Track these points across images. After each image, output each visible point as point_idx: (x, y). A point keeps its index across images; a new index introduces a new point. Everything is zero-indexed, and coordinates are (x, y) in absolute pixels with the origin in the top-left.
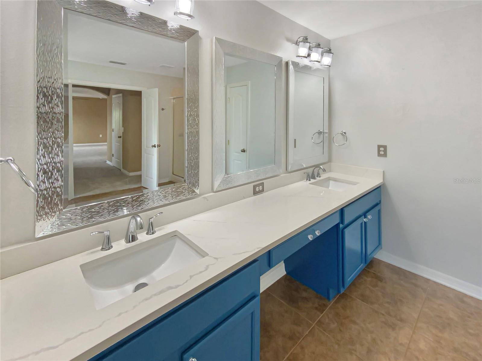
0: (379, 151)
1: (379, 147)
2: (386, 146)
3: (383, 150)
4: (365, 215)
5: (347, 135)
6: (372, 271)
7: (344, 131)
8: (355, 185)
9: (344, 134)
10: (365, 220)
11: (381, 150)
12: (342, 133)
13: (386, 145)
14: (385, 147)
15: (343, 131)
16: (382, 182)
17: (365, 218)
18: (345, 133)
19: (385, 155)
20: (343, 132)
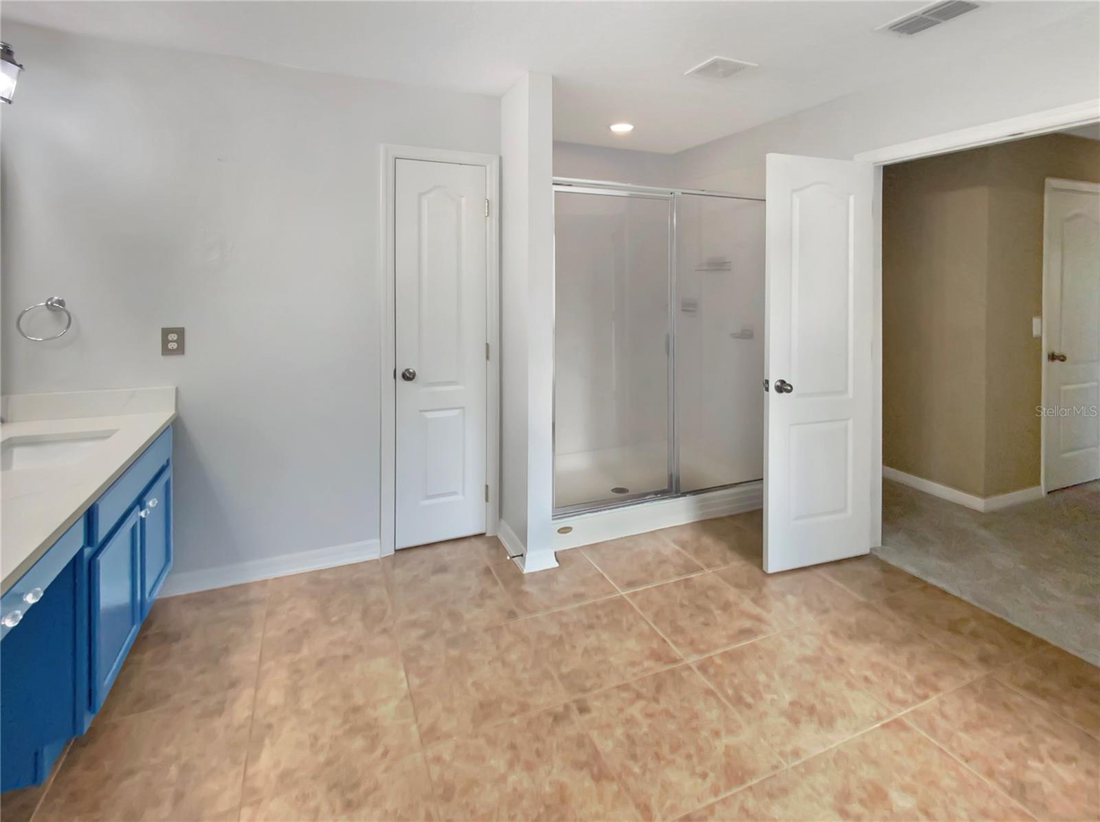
0: (165, 342)
1: (166, 332)
2: (183, 328)
3: (175, 339)
4: (140, 502)
5: (67, 307)
6: (153, 630)
7: (56, 298)
8: (109, 437)
9: (57, 307)
10: (142, 514)
11: (170, 339)
12: (52, 304)
13: (183, 326)
14: (180, 332)
15: (52, 298)
16: (174, 415)
17: (141, 510)
18: (61, 302)
19: (181, 350)
20: (54, 300)
